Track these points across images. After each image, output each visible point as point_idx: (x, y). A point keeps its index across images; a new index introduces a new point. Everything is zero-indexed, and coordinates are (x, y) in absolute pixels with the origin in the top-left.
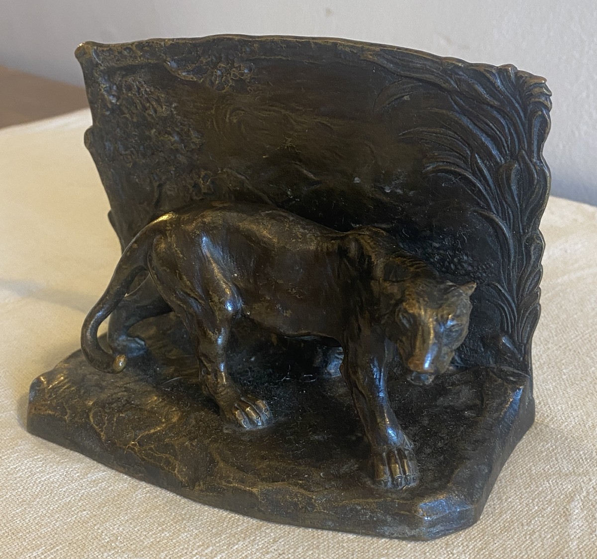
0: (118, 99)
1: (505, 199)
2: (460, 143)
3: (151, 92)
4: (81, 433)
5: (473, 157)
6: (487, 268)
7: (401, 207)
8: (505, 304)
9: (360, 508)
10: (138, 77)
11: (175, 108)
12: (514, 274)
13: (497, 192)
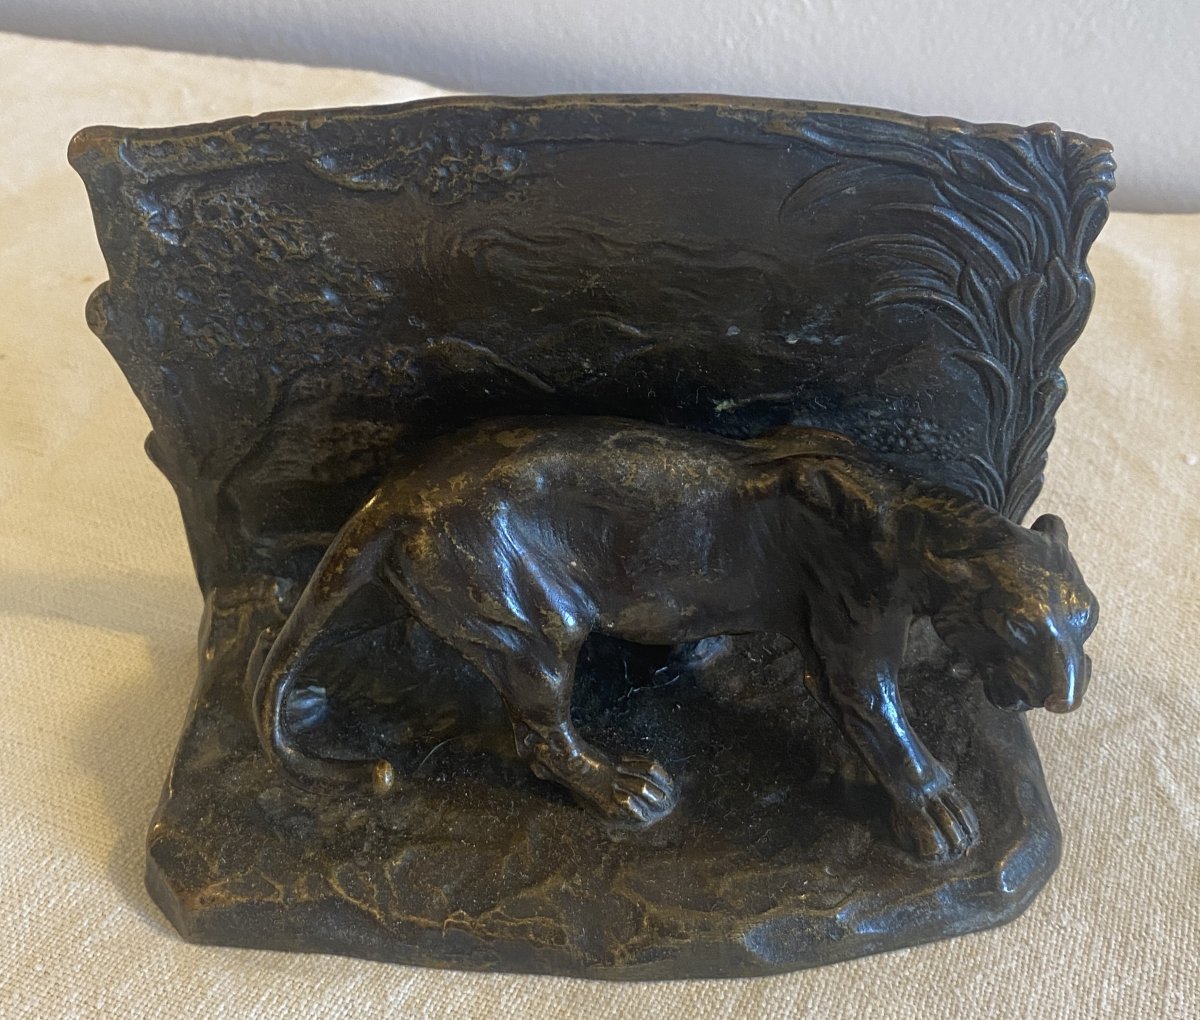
0: (183, 235)
1: (1011, 331)
2: (943, 255)
3: (269, 217)
4: (326, 919)
5: (964, 274)
6: (963, 435)
7: (815, 364)
8: (985, 482)
9: (913, 908)
10: (237, 190)
11: (328, 242)
12: (1008, 439)
13: (998, 321)
